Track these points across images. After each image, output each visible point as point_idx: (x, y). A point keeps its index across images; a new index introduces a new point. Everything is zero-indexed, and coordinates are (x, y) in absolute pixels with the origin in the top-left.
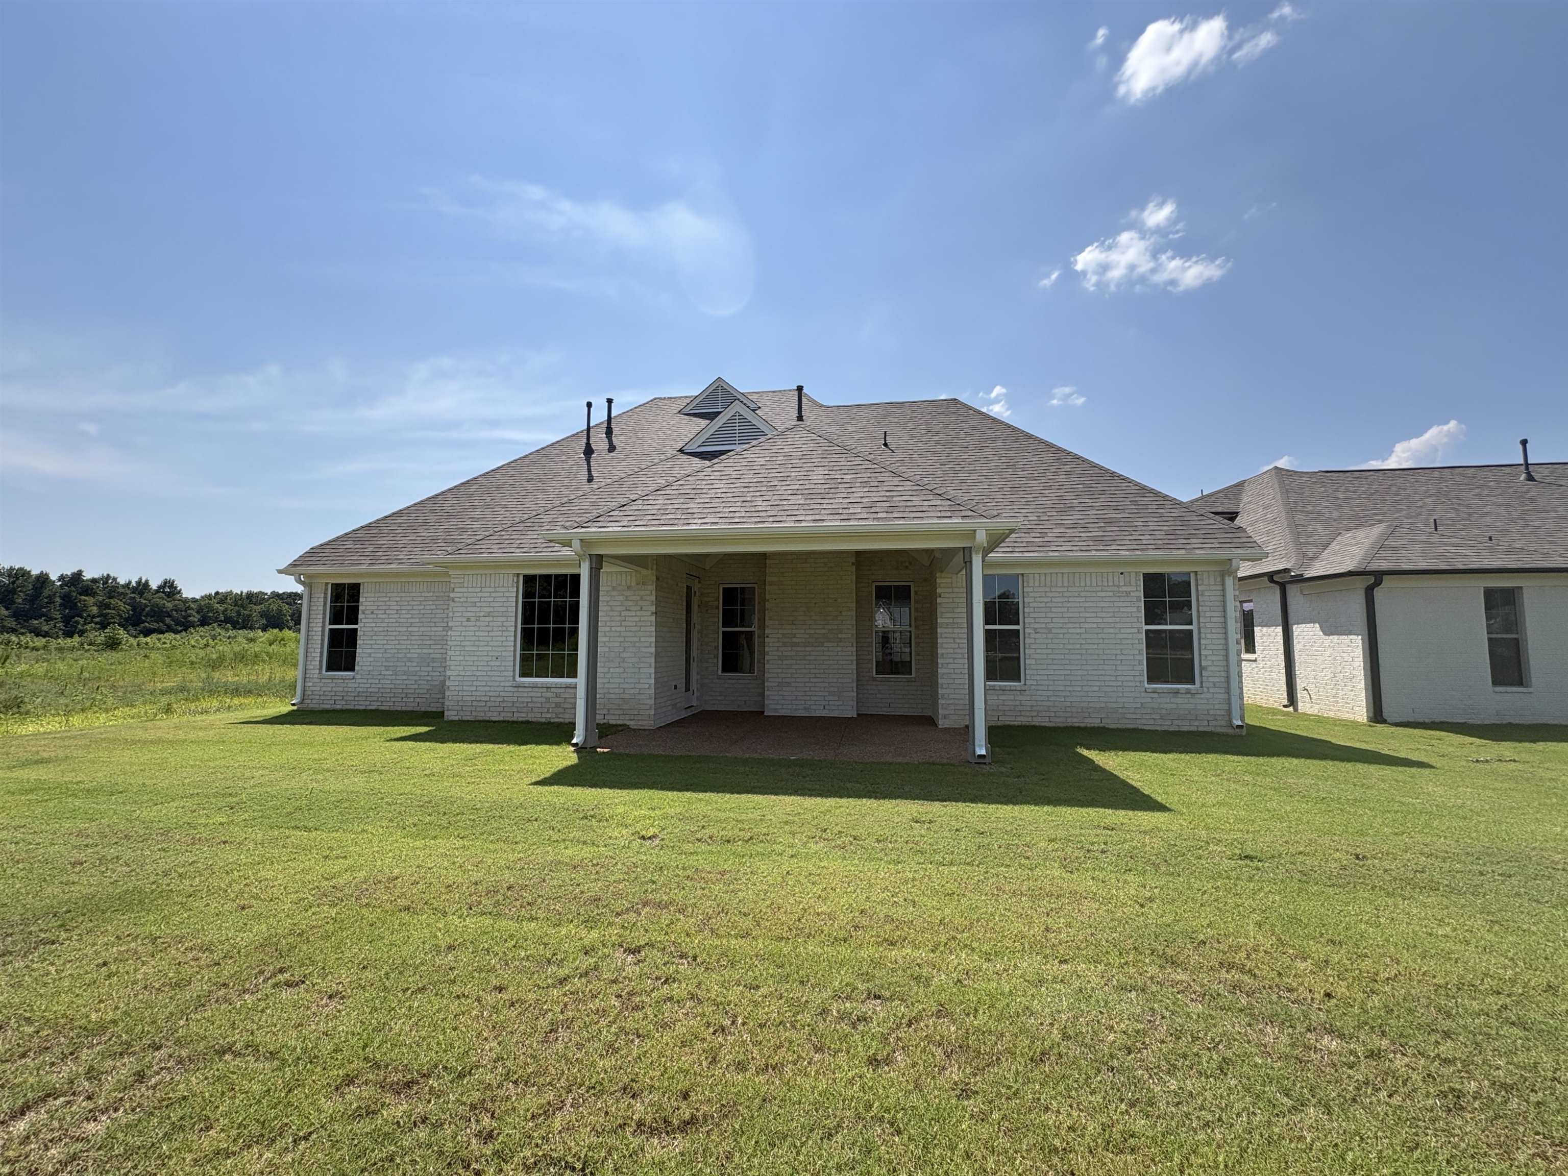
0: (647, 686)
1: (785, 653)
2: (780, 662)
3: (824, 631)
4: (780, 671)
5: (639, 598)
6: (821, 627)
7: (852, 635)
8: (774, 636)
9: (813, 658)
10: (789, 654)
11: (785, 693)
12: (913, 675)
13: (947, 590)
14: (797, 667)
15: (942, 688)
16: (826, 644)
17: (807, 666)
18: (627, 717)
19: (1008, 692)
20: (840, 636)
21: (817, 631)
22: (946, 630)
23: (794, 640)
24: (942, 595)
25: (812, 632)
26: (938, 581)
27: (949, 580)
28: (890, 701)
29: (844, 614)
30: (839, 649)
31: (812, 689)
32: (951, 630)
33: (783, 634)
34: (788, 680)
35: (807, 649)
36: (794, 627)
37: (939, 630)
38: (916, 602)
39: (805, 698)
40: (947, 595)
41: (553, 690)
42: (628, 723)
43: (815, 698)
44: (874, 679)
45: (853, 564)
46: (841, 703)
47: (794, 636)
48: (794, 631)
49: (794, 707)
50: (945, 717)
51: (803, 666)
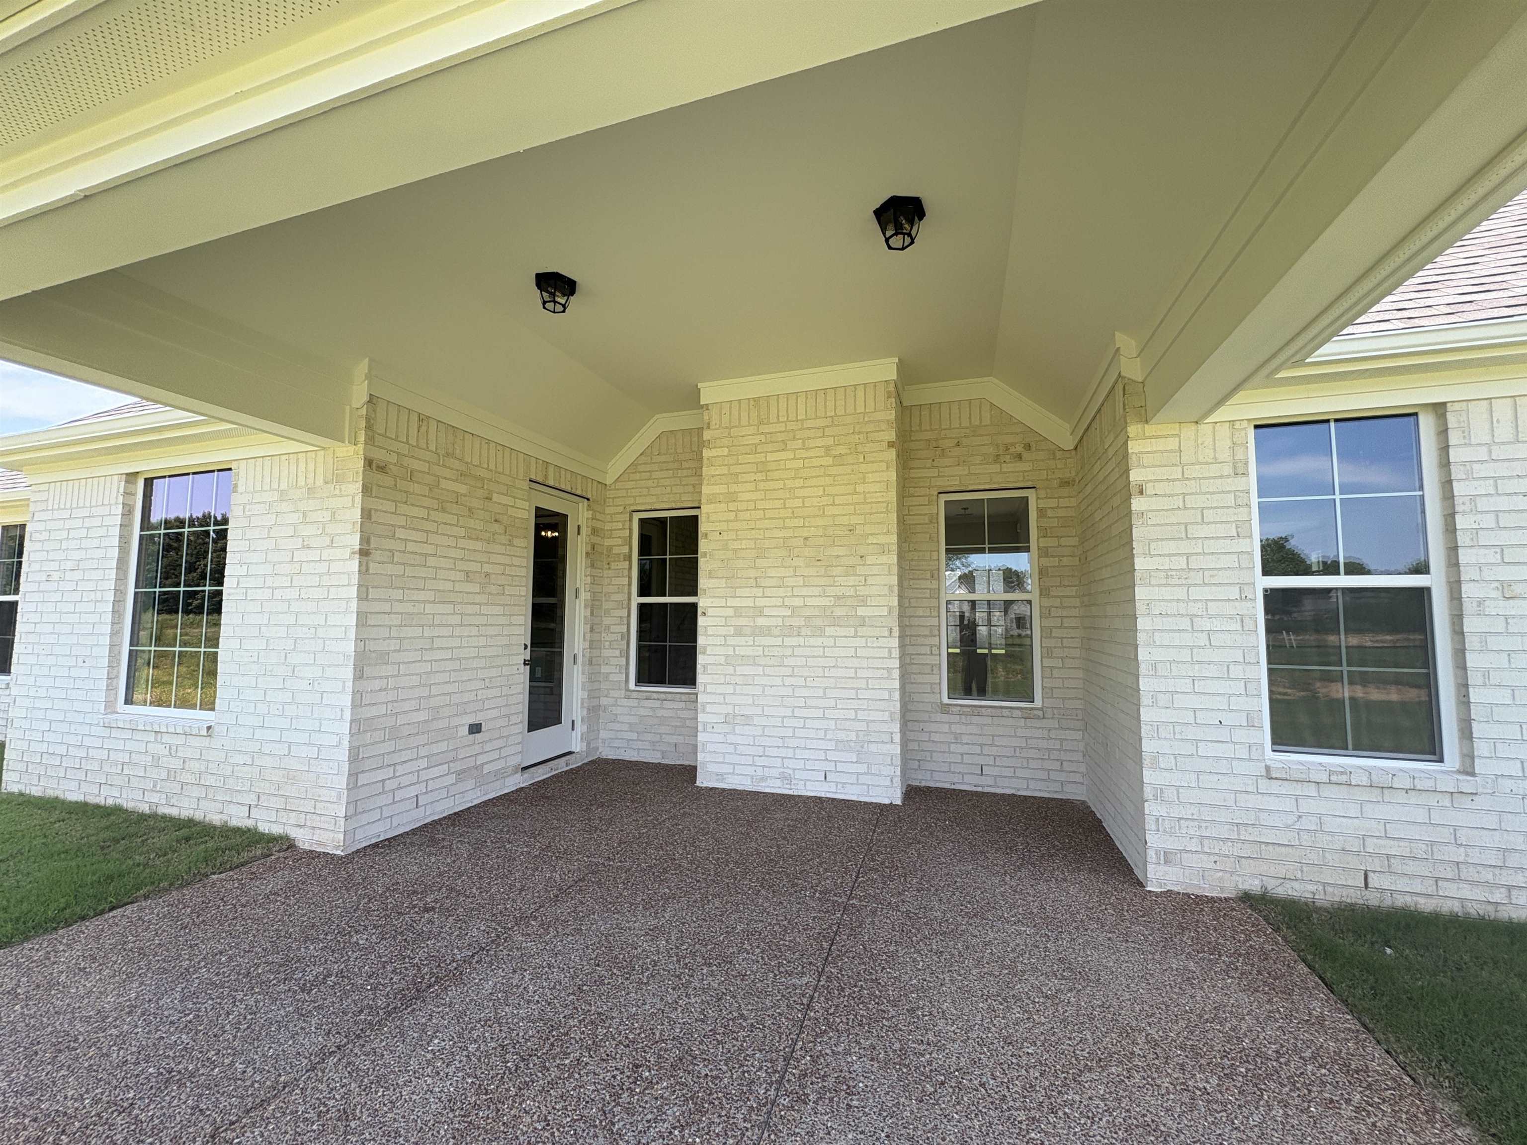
0: (334, 740)
1: (740, 651)
2: (730, 670)
3: (824, 602)
4: (730, 689)
5: (327, 515)
6: (817, 591)
7: (890, 609)
8: (718, 612)
9: (801, 662)
10: (749, 651)
11: (739, 740)
12: (1038, 703)
13: (1161, 473)
14: (765, 681)
15: (1155, 766)
16: (829, 631)
17: (788, 681)
18: (293, 818)
19: (1401, 797)
20: (861, 611)
21: (810, 602)
22: (1166, 593)
23: (761, 621)
24: (1149, 489)
25: (798, 602)
26: (1134, 447)
27: (1172, 444)
28: (981, 760)
29: (870, 560)
30: (861, 642)
31: (800, 733)
32: (1181, 593)
33: (736, 608)
34: (747, 711)
35: (788, 641)
36: (759, 592)
37: (1140, 593)
38: (1044, 533)
39: (783, 752)
40: (1160, 488)
41: (166, 738)
42: (294, 833)
43: (807, 754)
44: (945, 709)
45: (891, 445)
46: (862, 768)
47: (759, 612)
48: (760, 602)
49: (760, 772)
50: (1167, 858)
51: (778, 681)
